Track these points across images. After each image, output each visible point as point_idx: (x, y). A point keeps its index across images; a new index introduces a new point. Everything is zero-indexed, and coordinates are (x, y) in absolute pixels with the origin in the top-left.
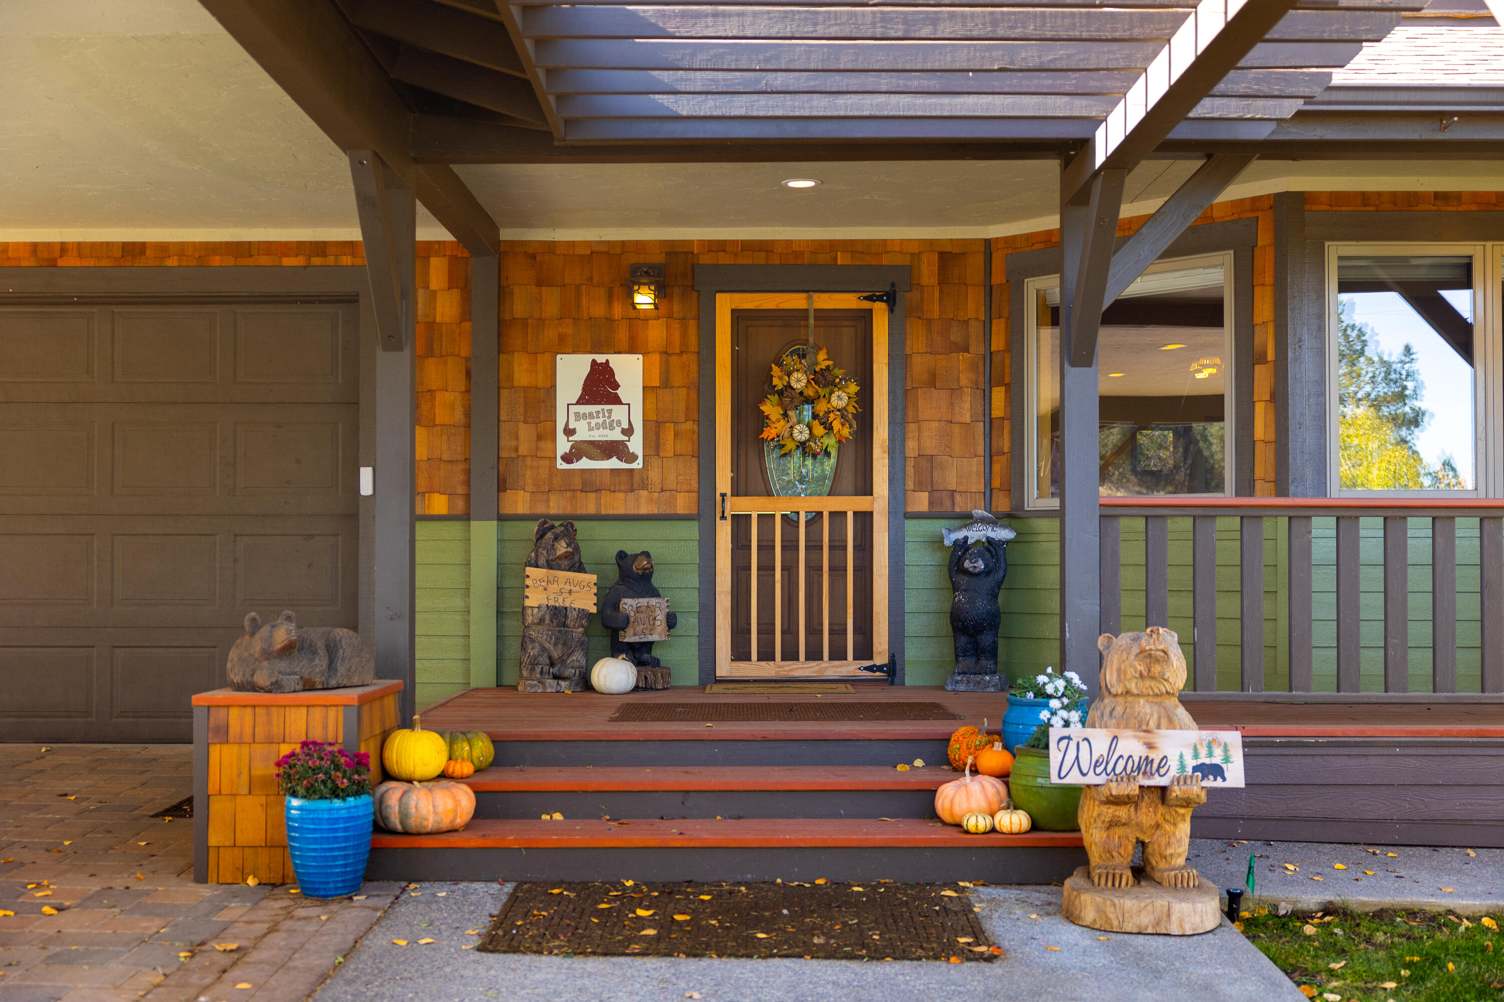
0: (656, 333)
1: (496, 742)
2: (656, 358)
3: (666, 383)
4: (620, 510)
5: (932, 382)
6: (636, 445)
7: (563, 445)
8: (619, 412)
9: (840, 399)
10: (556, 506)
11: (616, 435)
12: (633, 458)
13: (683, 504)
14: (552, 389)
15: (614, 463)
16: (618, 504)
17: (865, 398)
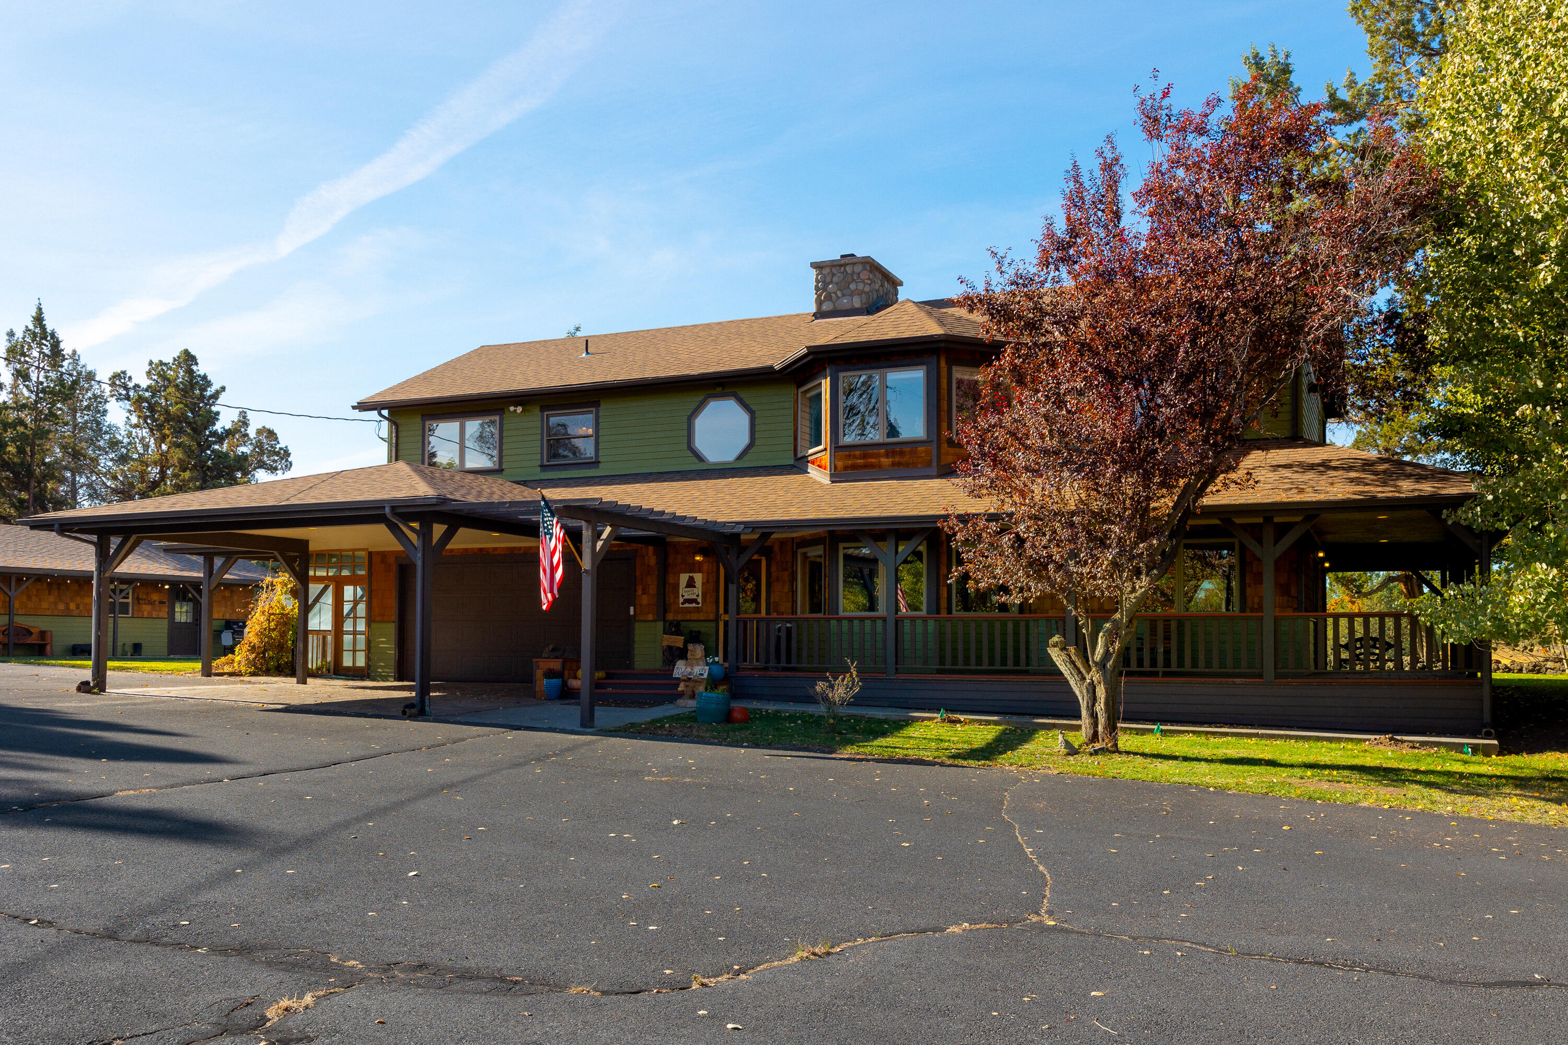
0: (705, 567)
1: (607, 673)
2: (705, 574)
3: (708, 581)
4: (695, 618)
5: (778, 580)
6: (700, 600)
7: (681, 600)
8: (695, 590)
9: (750, 586)
10: (680, 617)
11: (695, 597)
12: (698, 603)
13: (712, 617)
14: (678, 585)
15: (694, 605)
16: (694, 616)
17: (758, 586)
